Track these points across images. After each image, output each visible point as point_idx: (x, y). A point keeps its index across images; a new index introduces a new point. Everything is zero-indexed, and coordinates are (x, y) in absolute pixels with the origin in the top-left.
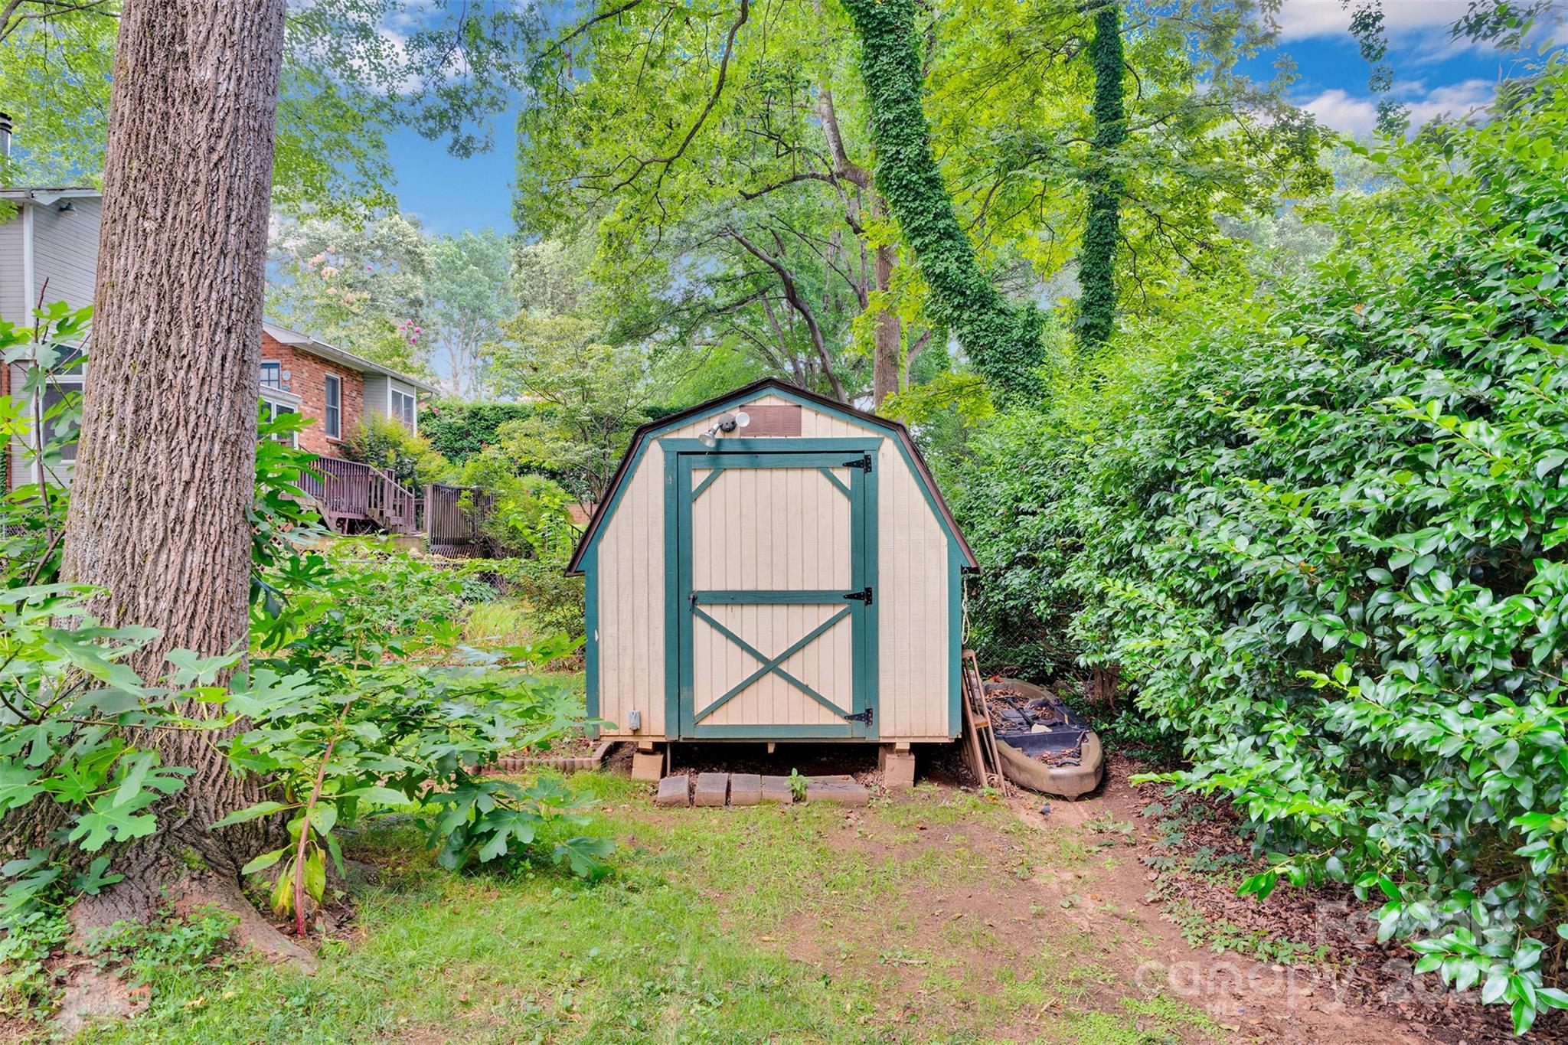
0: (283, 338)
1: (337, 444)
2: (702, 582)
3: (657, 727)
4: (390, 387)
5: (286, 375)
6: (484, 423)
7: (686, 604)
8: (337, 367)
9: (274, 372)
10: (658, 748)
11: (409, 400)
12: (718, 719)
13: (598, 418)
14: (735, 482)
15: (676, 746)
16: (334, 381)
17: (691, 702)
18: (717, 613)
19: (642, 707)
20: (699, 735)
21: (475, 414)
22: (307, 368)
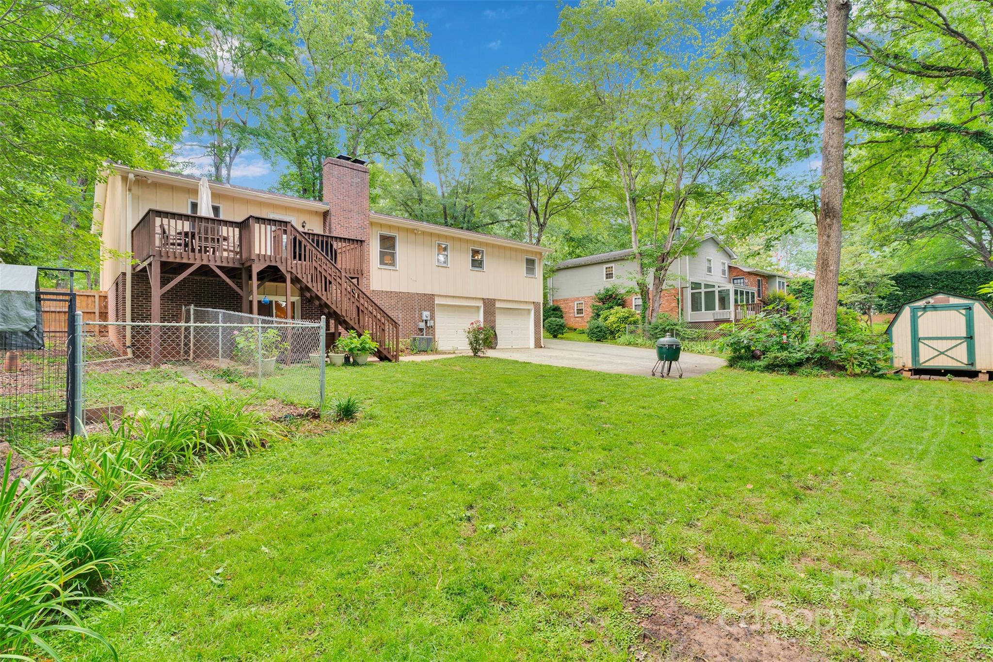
0: (746, 270)
1: (761, 300)
2: (921, 335)
3: (909, 365)
4: (778, 280)
5: (746, 281)
6: (809, 287)
7: (917, 340)
8: (761, 276)
9: (742, 280)
10: (910, 370)
11: (783, 283)
12: (927, 364)
13: (868, 283)
14: (930, 314)
15: (915, 370)
16: (759, 280)
17: (919, 360)
18: (926, 342)
19: (905, 362)
20: (921, 367)
21: (804, 284)
22: (752, 278)
